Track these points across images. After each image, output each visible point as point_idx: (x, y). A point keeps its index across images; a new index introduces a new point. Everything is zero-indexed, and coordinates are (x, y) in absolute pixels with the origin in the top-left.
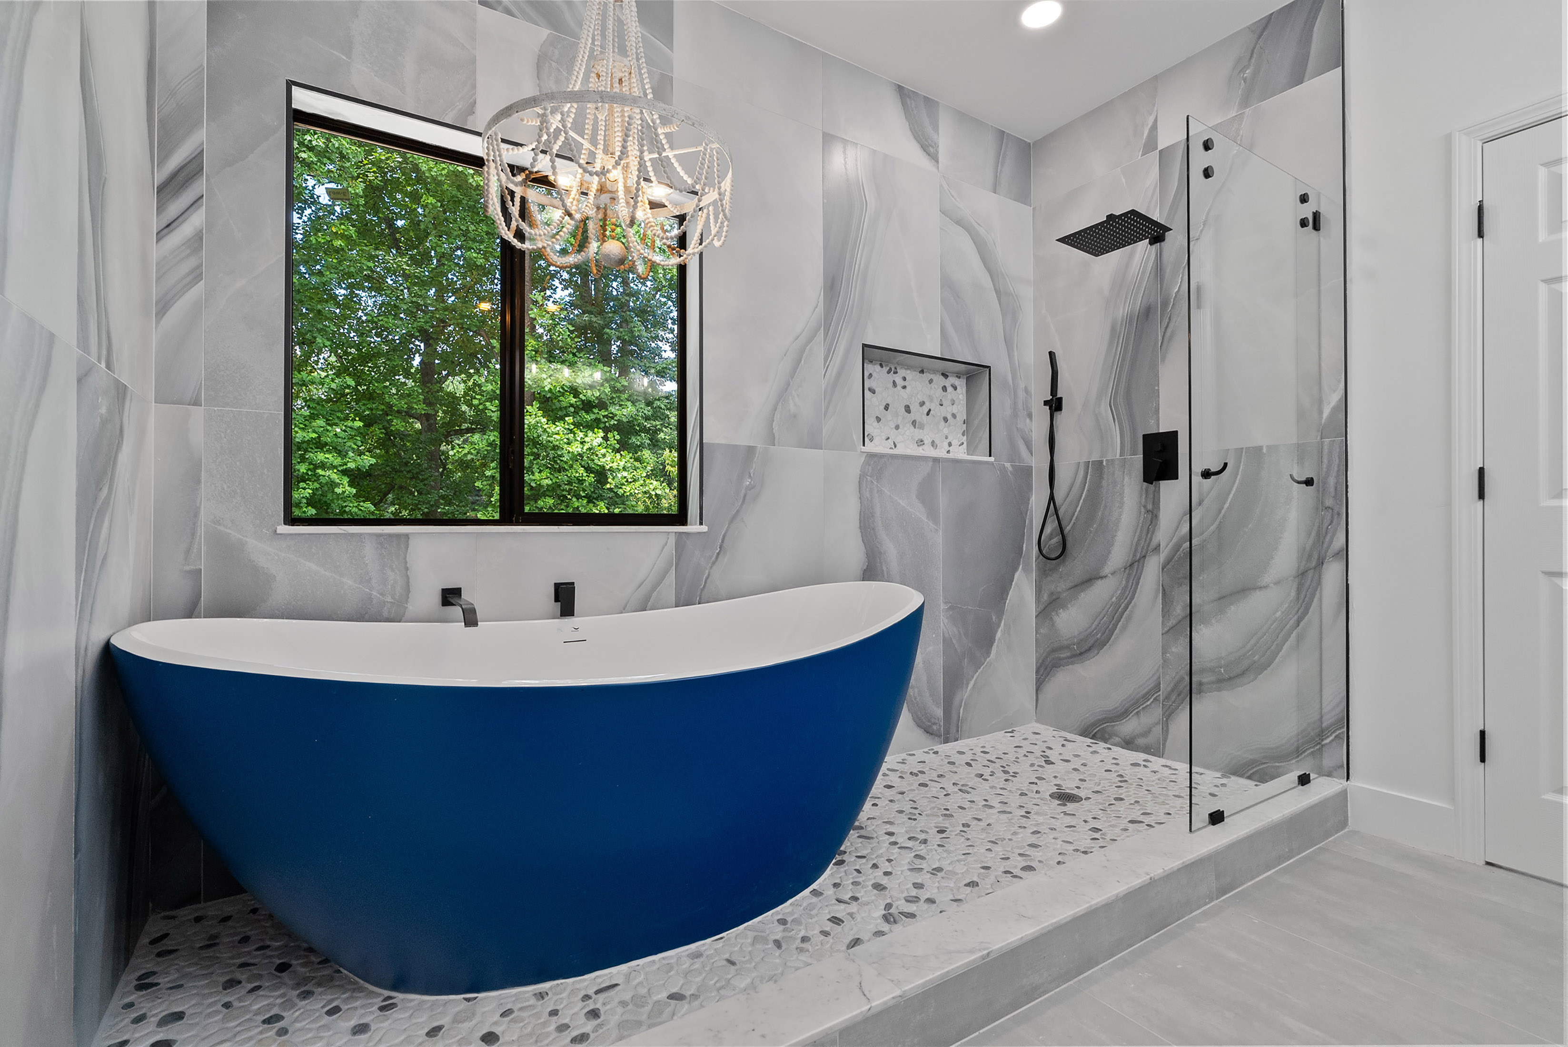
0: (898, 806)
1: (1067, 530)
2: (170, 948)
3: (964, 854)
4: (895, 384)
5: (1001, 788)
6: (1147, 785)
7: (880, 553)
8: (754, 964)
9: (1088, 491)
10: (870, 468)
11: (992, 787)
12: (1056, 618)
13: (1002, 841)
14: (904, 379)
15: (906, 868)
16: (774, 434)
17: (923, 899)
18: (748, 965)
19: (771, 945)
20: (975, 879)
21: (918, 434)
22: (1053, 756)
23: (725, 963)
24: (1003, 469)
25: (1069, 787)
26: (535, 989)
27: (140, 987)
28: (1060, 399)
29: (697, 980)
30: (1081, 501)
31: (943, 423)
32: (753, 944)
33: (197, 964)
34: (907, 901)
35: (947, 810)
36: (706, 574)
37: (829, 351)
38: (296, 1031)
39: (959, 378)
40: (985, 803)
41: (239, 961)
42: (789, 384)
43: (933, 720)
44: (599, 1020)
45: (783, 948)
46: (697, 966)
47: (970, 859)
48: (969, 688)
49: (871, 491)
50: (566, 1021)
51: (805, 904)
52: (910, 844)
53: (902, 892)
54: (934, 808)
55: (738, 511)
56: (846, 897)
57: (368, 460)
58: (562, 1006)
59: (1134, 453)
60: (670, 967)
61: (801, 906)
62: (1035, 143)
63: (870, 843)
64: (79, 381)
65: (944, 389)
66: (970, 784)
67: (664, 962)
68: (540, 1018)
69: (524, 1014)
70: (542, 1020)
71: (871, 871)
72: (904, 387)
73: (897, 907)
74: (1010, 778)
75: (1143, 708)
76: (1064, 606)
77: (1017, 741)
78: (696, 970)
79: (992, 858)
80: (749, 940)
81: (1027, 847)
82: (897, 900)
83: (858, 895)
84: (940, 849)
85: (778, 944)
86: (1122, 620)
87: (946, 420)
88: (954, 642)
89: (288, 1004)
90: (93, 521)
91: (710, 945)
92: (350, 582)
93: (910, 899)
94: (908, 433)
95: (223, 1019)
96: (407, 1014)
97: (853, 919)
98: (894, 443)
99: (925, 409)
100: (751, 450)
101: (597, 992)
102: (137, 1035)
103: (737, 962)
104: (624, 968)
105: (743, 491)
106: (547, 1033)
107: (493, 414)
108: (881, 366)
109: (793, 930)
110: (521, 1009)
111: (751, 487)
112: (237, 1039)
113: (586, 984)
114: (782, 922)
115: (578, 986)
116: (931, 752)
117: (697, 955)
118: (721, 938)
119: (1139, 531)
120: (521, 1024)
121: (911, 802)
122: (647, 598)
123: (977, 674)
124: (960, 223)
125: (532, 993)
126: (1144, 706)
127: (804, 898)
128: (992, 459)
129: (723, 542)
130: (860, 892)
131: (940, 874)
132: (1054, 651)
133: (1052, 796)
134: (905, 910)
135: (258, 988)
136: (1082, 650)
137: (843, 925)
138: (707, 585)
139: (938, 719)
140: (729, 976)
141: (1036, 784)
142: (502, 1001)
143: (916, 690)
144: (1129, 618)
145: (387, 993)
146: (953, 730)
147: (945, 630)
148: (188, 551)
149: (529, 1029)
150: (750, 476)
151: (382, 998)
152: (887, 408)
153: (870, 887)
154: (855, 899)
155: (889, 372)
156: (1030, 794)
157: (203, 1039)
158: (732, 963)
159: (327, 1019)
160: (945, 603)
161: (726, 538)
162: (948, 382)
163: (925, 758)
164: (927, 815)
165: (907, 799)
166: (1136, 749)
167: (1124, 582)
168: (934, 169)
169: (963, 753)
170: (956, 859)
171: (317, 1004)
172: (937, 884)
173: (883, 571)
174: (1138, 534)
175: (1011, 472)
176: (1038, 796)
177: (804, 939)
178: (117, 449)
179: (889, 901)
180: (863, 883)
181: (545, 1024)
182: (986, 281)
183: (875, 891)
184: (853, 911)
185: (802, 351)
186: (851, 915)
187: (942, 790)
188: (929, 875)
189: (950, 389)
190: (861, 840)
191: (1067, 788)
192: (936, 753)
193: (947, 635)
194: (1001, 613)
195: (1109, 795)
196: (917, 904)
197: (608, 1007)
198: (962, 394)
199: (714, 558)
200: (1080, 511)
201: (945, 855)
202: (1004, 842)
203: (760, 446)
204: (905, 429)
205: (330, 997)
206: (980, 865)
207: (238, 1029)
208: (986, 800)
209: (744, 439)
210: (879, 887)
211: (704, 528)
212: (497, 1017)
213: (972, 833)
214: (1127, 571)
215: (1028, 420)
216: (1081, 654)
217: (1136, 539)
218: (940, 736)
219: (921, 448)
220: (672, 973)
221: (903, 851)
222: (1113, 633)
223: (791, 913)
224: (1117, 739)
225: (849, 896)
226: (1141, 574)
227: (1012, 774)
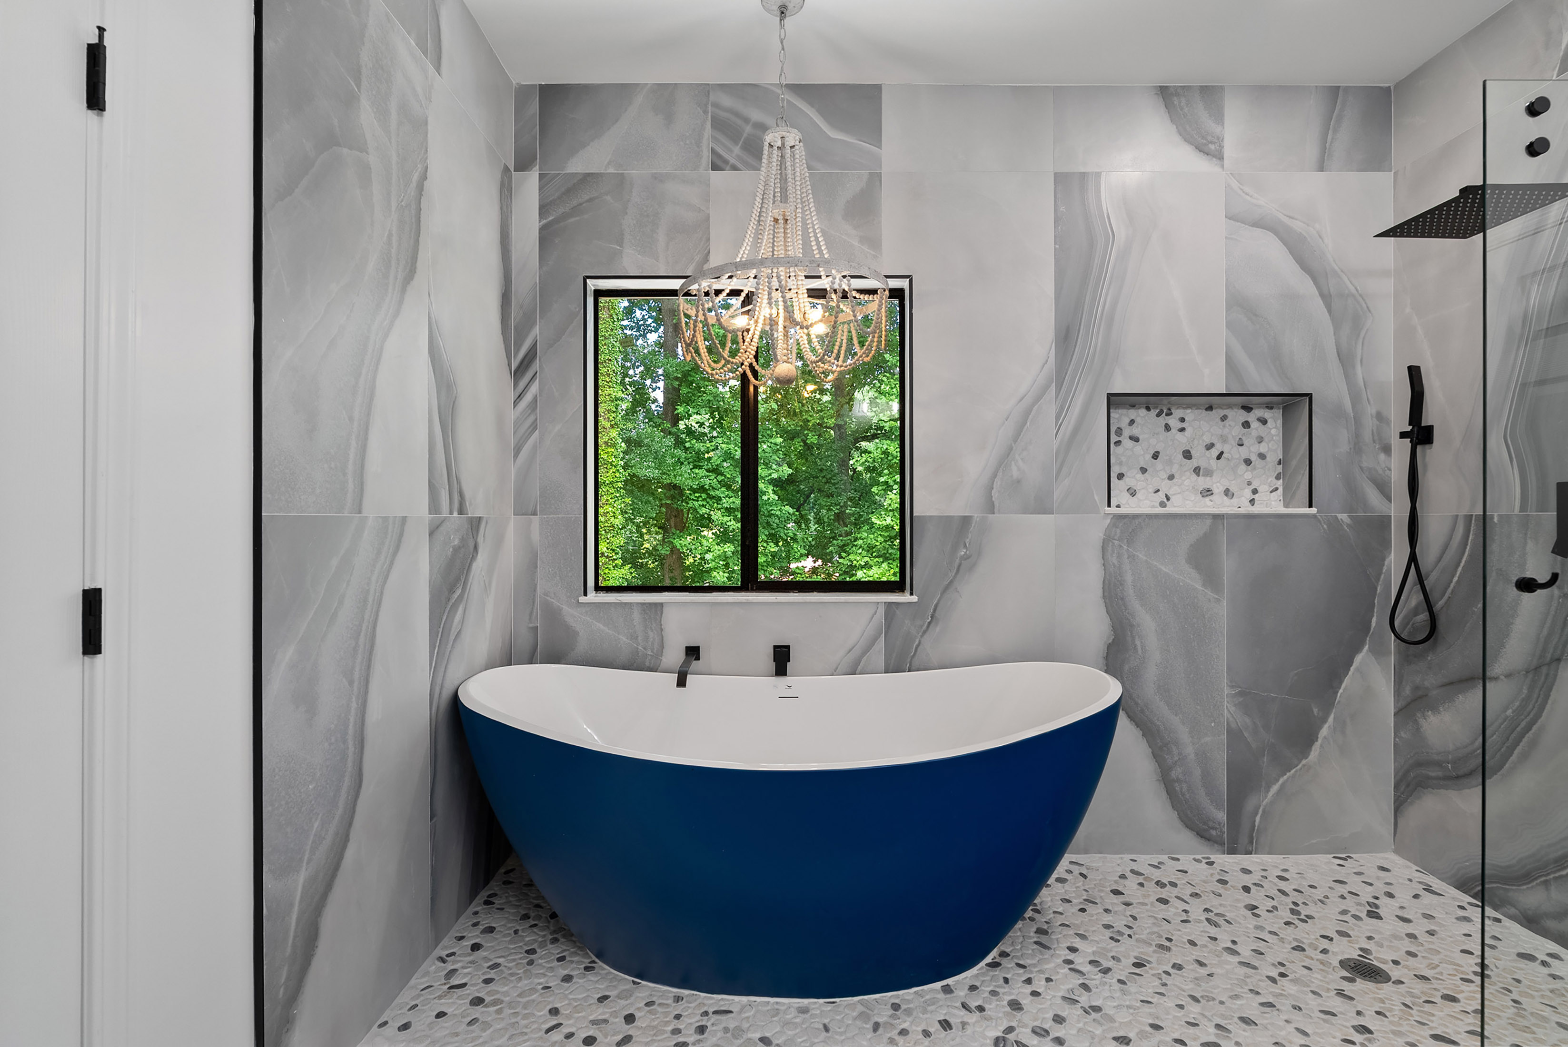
0: (1111, 918)
1: (1439, 606)
2: (511, 880)
3: (1142, 1001)
4: (1167, 428)
5: (1270, 932)
6: (1521, 993)
7: (1132, 626)
8: (843, 1038)
9: (1469, 555)
10: (1118, 531)
11: (1258, 928)
12: (1422, 721)
13: (1208, 1001)
14: (1182, 420)
15: (1061, 994)
16: (993, 503)
17: (1052, 1036)
18: (837, 1037)
19: (869, 1026)
20: (1131, 1035)
21: (1203, 482)
22: (1387, 907)
23: (821, 1027)
24: (1334, 524)
25: (1380, 957)
26: (677, 992)
27: (487, 903)
28: (1430, 429)
29: (790, 1033)
30: (1460, 569)
31: (1243, 466)
32: (855, 1019)
33: (516, 896)
34: (1034, 1031)
35: (1169, 940)
36: (917, 643)
37: (1062, 408)
38: (539, 965)
39: (1272, 408)
40: (1229, 945)
41: (536, 902)
42: (1011, 449)
43: (1211, 824)
44: (702, 1037)
45: (878, 1033)
46: (798, 1020)
47: (1146, 1009)
48: (1271, 794)
49: (1119, 556)
50: (681, 1027)
51: (928, 997)
52: (1086, 968)
53: (1036, 1020)
54: (1154, 933)
55: (951, 582)
56: (973, 1004)
57: (786, 471)
58: (686, 1013)
59: (1542, 507)
60: (777, 1012)
61: (922, 998)
62: (1397, 86)
63: (1042, 954)
64: (431, 534)
65: (1246, 425)
66: (1229, 916)
67: (776, 1007)
68: (666, 1017)
69: (660, 1009)
70: (668, 1019)
71: (1020, 984)
72: (1182, 430)
73: (1017, 1035)
74: (1296, 922)
75: (1556, 878)
76: (1434, 709)
77: (1341, 874)
78: (796, 1023)
79: (1175, 1017)
80: (855, 1014)
81: (1236, 1020)
82: (1022, 1027)
83: (986, 1006)
84: (1118, 986)
85: (876, 1026)
86: (1522, 744)
87: (1248, 462)
88: (1246, 734)
89: (543, 945)
90: (446, 614)
91: (821, 1005)
92: (624, 639)
93: (1038, 1030)
94: (1187, 482)
95: (510, 940)
96: (596, 979)
97: (963, 1029)
98: (1166, 496)
99: (1215, 452)
100: (966, 520)
101: (715, 1012)
102: (470, 935)
103: (831, 1030)
104: (744, 999)
105: (958, 561)
106: (664, 1030)
107: (885, 425)
108: (1148, 409)
109: (899, 1019)
110: (660, 1004)
111: (966, 557)
112: (509, 958)
113: (711, 1002)
114: (896, 1007)
115: (705, 1002)
116: (1204, 861)
117: (804, 1011)
118: (834, 1003)
119: (1549, 621)
120: (653, 1017)
121: (1130, 919)
122: (857, 662)
123: (1285, 777)
124: (1259, 224)
125: (674, 994)
126: (1557, 875)
127: (932, 990)
128: (1314, 510)
129: (935, 611)
130: (990, 1004)
131: (1094, 1015)
132: (1419, 764)
133: (1343, 964)
134: (1024, 1041)
135: (535, 925)
136: (1461, 773)
137: (949, 1031)
138: (918, 653)
139: (1219, 824)
140: (816, 1041)
141: (1331, 939)
142: (653, 993)
143: (1184, 786)
144: (1533, 744)
145: (594, 958)
146: (1244, 840)
147: (1231, 719)
148: (531, 614)
149: (656, 1023)
150: (965, 546)
151: (589, 960)
152: (1156, 456)
153: (1005, 1003)
154: (981, 1009)
155: (1158, 415)
156: (1309, 952)
157: (494, 951)
158: (826, 1028)
159: (556, 963)
160: (1232, 687)
161: (938, 609)
162: (1252, 417)
163: (1191, 867)
164: (1138, 940)
165: (1129, 913)
166: (1545, 933)
167: (1525, 691)
168: (1217, 169)
169: (1250, 872)
170: (1128, 1003)
171: (555, 950)
172: (1081, 1025)
173: (1136, 646)
174: (1548, 625)
175: (1348, 525)
176: (1321, 956)
177: (903, 1032)
178: (471, 560)
179: (1013, 1024)
180: (1001, 995)
181: (667, 1023)
182: (1306, 287)
183: (1008, 1009)
184: (969, 1021)
185: (1028, 412)
186: (964, 1024)
187: (1184, 913)
188: (1081, 1012)
189: (1255, 425)
190: (1035, 946)
191: (1377, 959)
192: (1211, 863)
193: (1233, 726)
194: (1328, 705)
195: (1438, 987)
196: (1041, 1039)
197: (714, 1028)
198: (1276, 427)
199: (924, 628)
200: (1458, 582)
201: (1118, 994)
202: (1211, 1003)
203: (977, 516)
204: (1184, 478)
205: (565, 948)
206: (1151, 1021)
207: (513, 951)
208: (1234, 942)
209: (957, 508)
210: (1015, 1005)
211: (914, 599)
212: (642, 1004)
213: (1176, 979)
214: (1530, 676)
215: (1382, 456)
216: (1458, 777)
217: (1545, 632)
218: (1222, 844)
219: (1207, 499)
220: (775, 1019)
221: (1073, 973)
222: (1507, 760)
223: (909, 1002)
224: (1513, 911)
225: (977, 1004)
226: (1553, 684)
227: (1302, 917)
